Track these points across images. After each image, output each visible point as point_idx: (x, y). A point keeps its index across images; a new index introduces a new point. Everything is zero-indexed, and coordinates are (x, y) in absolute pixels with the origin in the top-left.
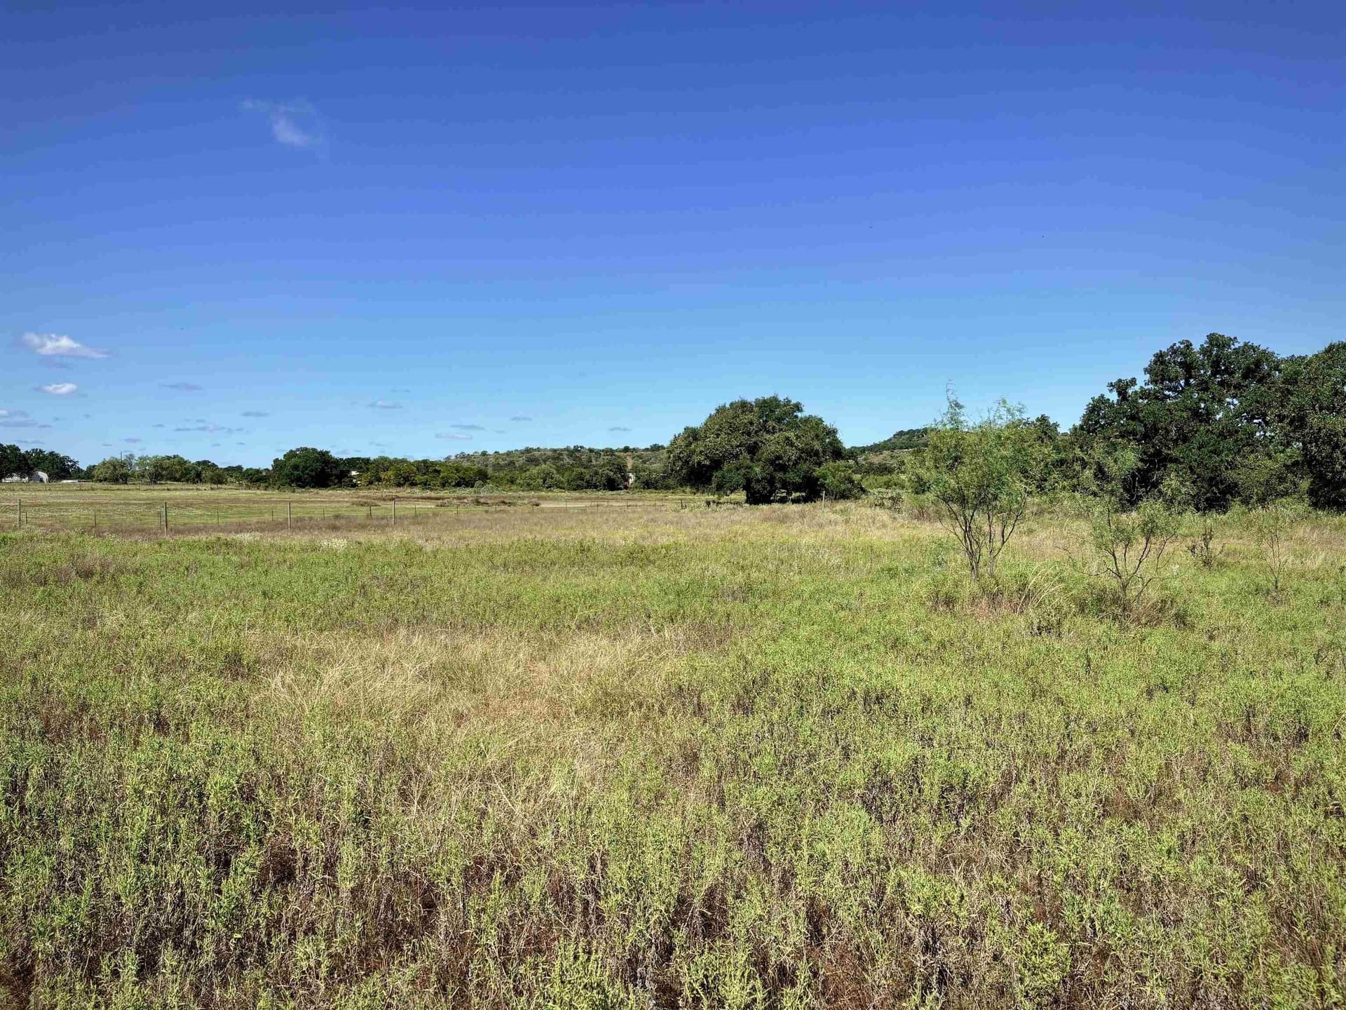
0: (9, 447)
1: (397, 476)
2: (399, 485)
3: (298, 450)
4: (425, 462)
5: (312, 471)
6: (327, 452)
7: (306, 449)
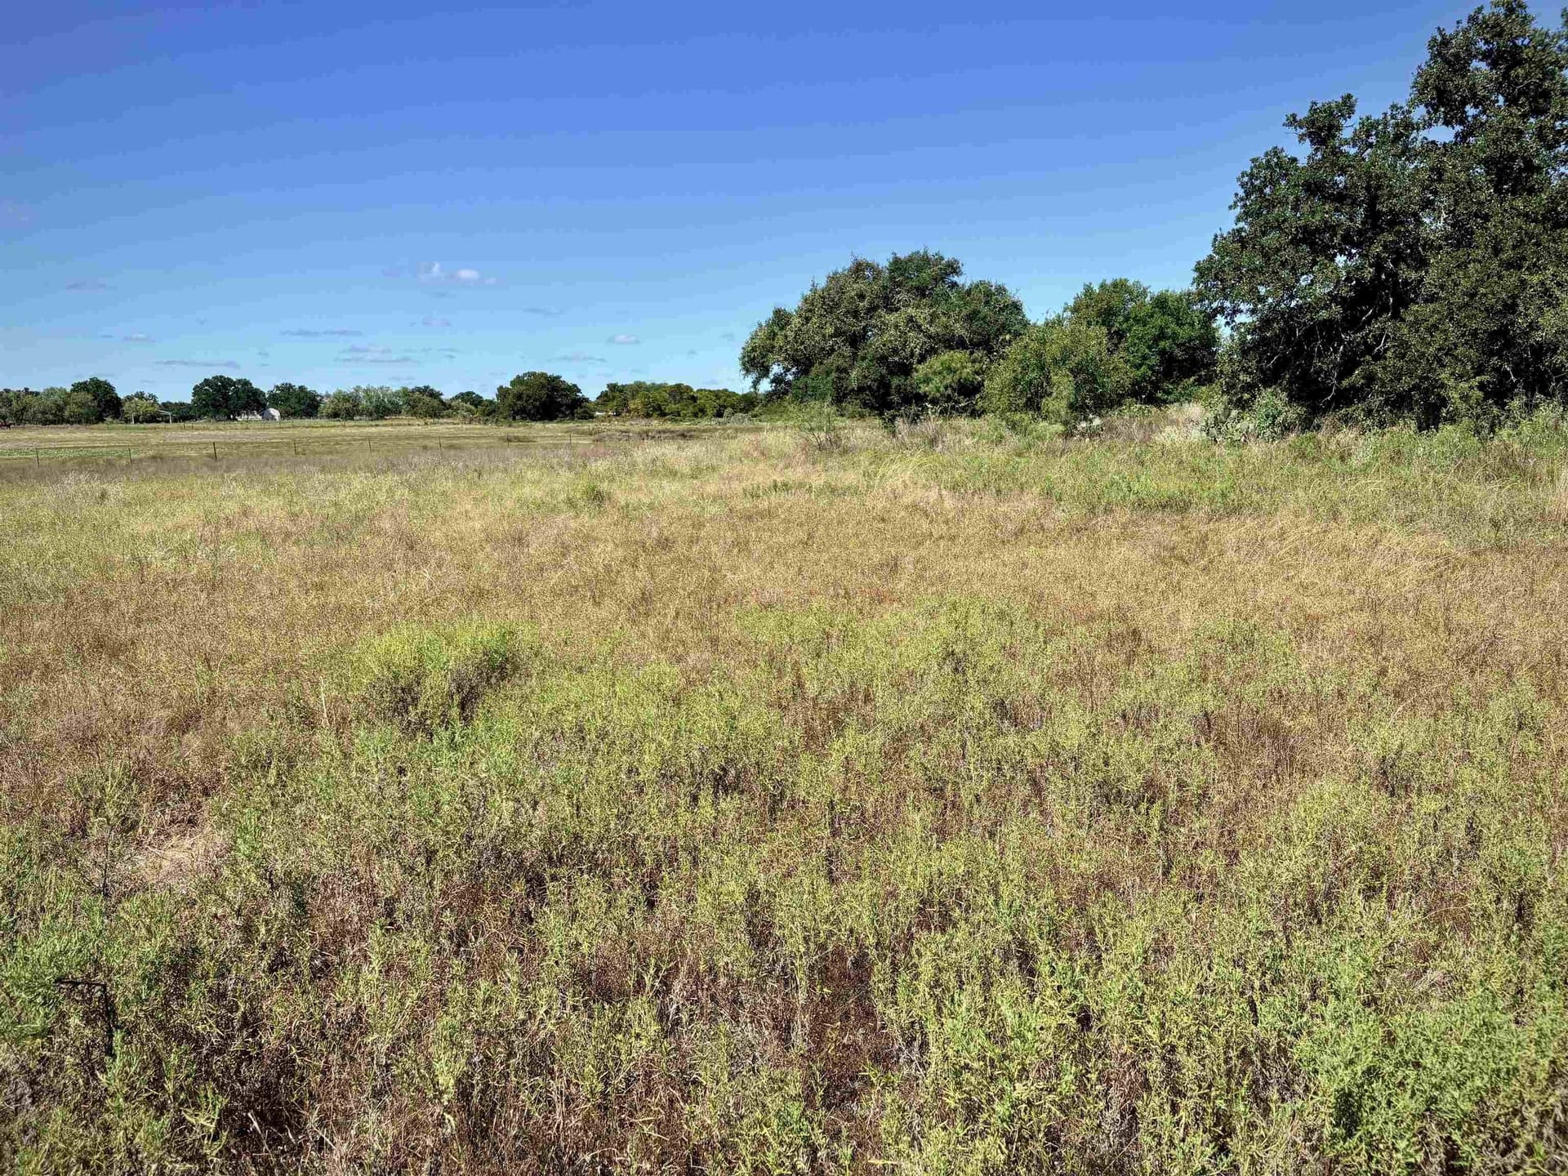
0: (239, 381)
1: (645, 405)
2: (648, 416)
3: (525, 375)
4: (679, 386)
5: (536, 400)
6: (558, 377)
7: (534, 374)
